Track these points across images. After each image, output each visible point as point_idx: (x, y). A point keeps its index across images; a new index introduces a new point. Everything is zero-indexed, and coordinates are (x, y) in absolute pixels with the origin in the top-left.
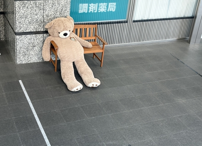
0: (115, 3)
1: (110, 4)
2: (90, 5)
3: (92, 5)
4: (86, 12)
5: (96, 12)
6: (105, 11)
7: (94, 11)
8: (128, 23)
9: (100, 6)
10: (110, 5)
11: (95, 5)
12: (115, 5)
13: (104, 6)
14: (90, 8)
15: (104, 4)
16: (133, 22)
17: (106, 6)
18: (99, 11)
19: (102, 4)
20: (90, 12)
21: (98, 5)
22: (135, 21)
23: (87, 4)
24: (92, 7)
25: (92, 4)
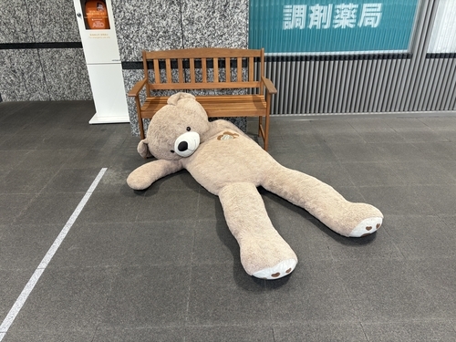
0: (380, 5)
1: (365, 5)
2: (313, 8)
3: (316, 8)
4: (301, 28)
5: (326, 27)
6: (352, 26)
7: (322, 24)
8: (411, 58)
9: (338, 11)
10: (364, 10)
11: (325, 8)
12: (379, 9)
13: (349, 12)
14: (312, 16)
15: (351, 6)
16: (426, 57)
17: (354, 11)
18: (336, 27)
19: (343, 6)
20: (310, 27)
21: (334, 9)
22: (432, 54)
23: (304, 7)
24: (318, 13)
25: (318, 6)
